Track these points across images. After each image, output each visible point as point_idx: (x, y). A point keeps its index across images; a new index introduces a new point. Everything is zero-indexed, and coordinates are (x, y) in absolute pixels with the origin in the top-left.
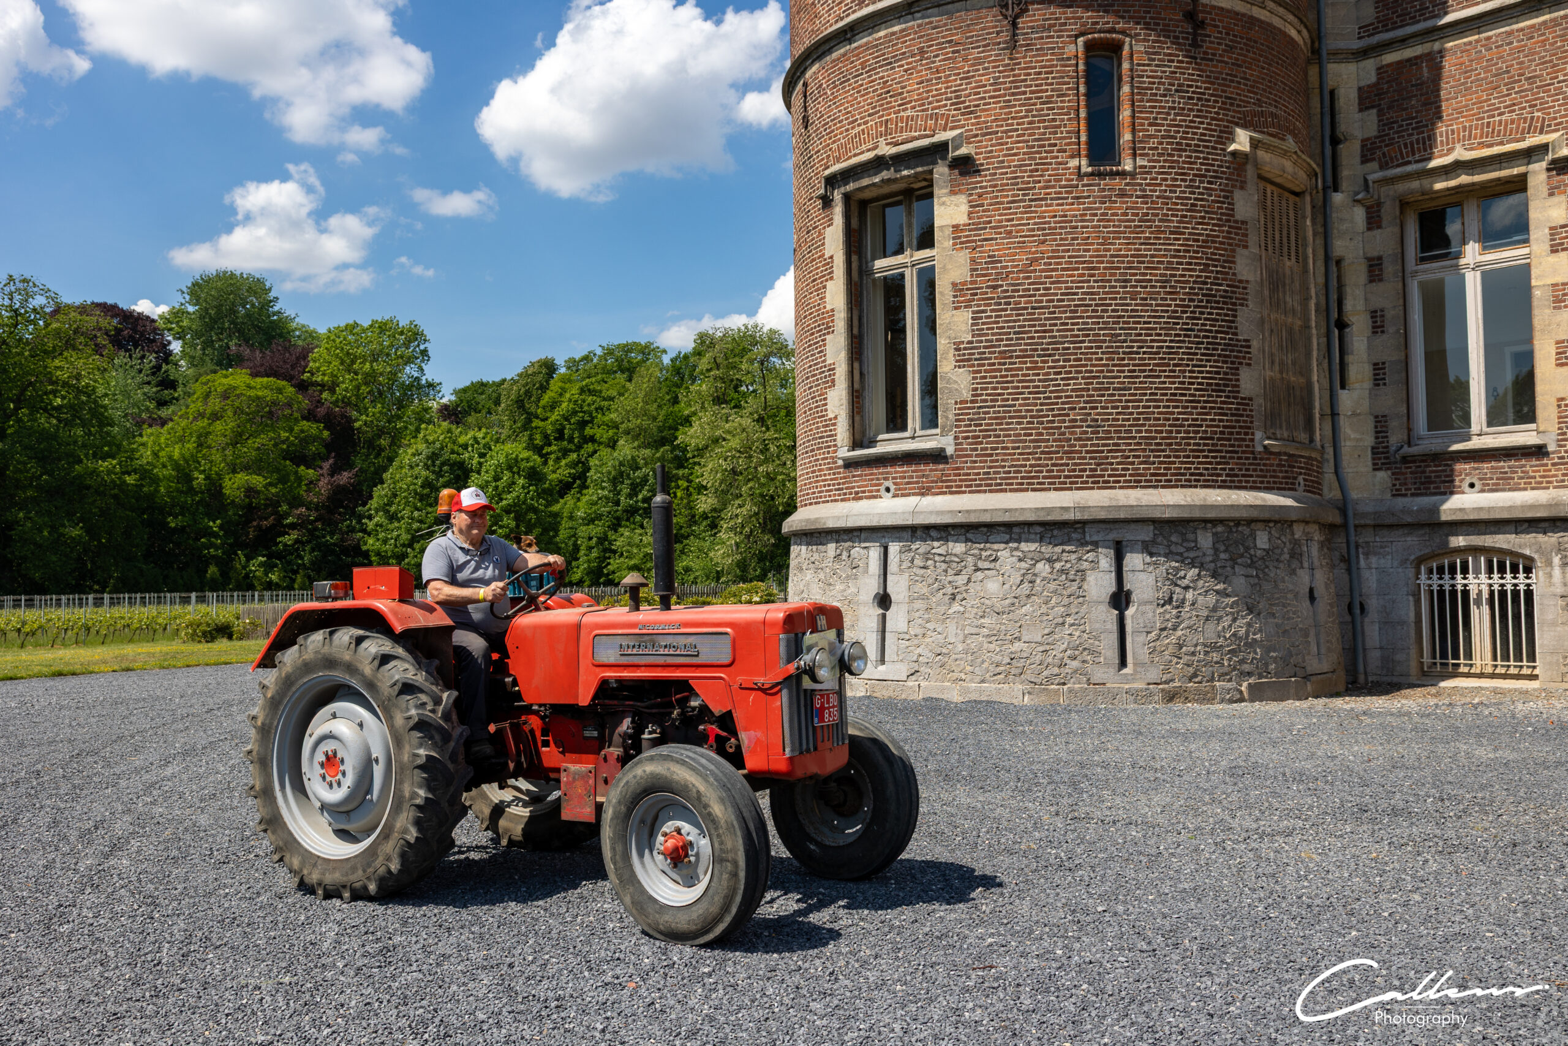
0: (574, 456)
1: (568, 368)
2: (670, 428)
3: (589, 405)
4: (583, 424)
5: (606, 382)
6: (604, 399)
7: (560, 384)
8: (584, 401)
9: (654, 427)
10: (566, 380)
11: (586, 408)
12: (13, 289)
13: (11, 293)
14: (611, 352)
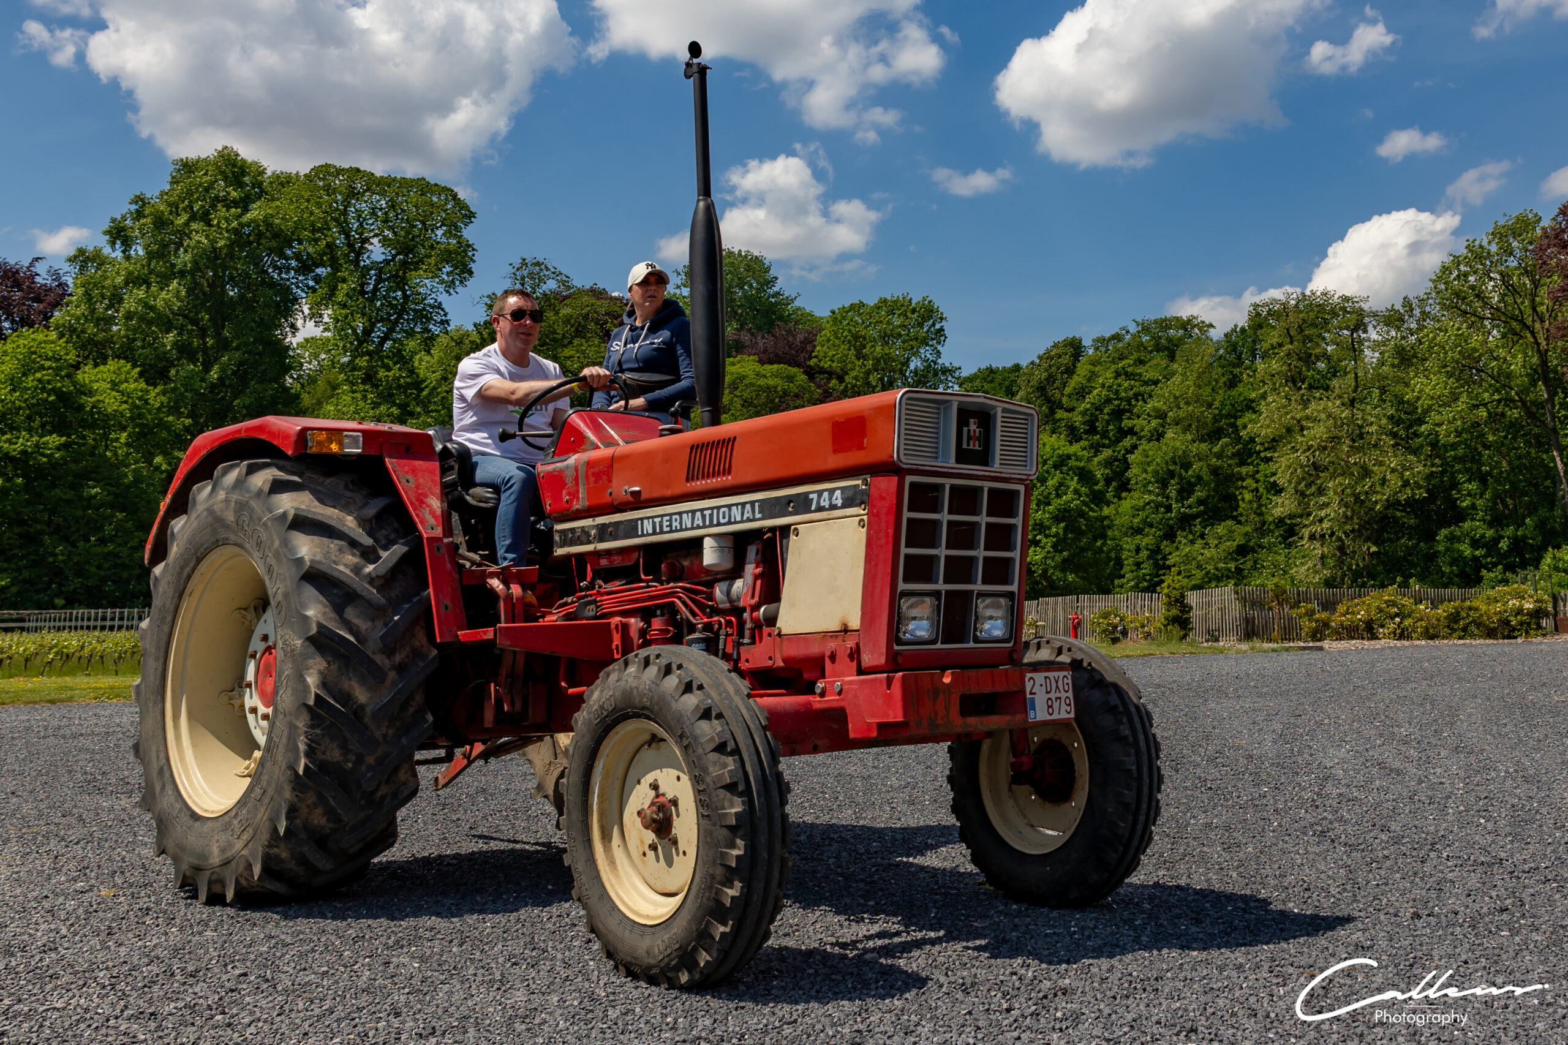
0: (1107, 453)
1: (1097, 349)
2: (1229, 416)
3: (1125, 390)
4: (1118, 414)
5: (1144, 363)
6: (1146, 383)
7: (1090, 367)
8: (1119, 385)
9: (1208, 415)
10: (1096, 362)
11: (1123, 394)
12: (525, 273)
13: (523, 278)
14: (1147, 329)
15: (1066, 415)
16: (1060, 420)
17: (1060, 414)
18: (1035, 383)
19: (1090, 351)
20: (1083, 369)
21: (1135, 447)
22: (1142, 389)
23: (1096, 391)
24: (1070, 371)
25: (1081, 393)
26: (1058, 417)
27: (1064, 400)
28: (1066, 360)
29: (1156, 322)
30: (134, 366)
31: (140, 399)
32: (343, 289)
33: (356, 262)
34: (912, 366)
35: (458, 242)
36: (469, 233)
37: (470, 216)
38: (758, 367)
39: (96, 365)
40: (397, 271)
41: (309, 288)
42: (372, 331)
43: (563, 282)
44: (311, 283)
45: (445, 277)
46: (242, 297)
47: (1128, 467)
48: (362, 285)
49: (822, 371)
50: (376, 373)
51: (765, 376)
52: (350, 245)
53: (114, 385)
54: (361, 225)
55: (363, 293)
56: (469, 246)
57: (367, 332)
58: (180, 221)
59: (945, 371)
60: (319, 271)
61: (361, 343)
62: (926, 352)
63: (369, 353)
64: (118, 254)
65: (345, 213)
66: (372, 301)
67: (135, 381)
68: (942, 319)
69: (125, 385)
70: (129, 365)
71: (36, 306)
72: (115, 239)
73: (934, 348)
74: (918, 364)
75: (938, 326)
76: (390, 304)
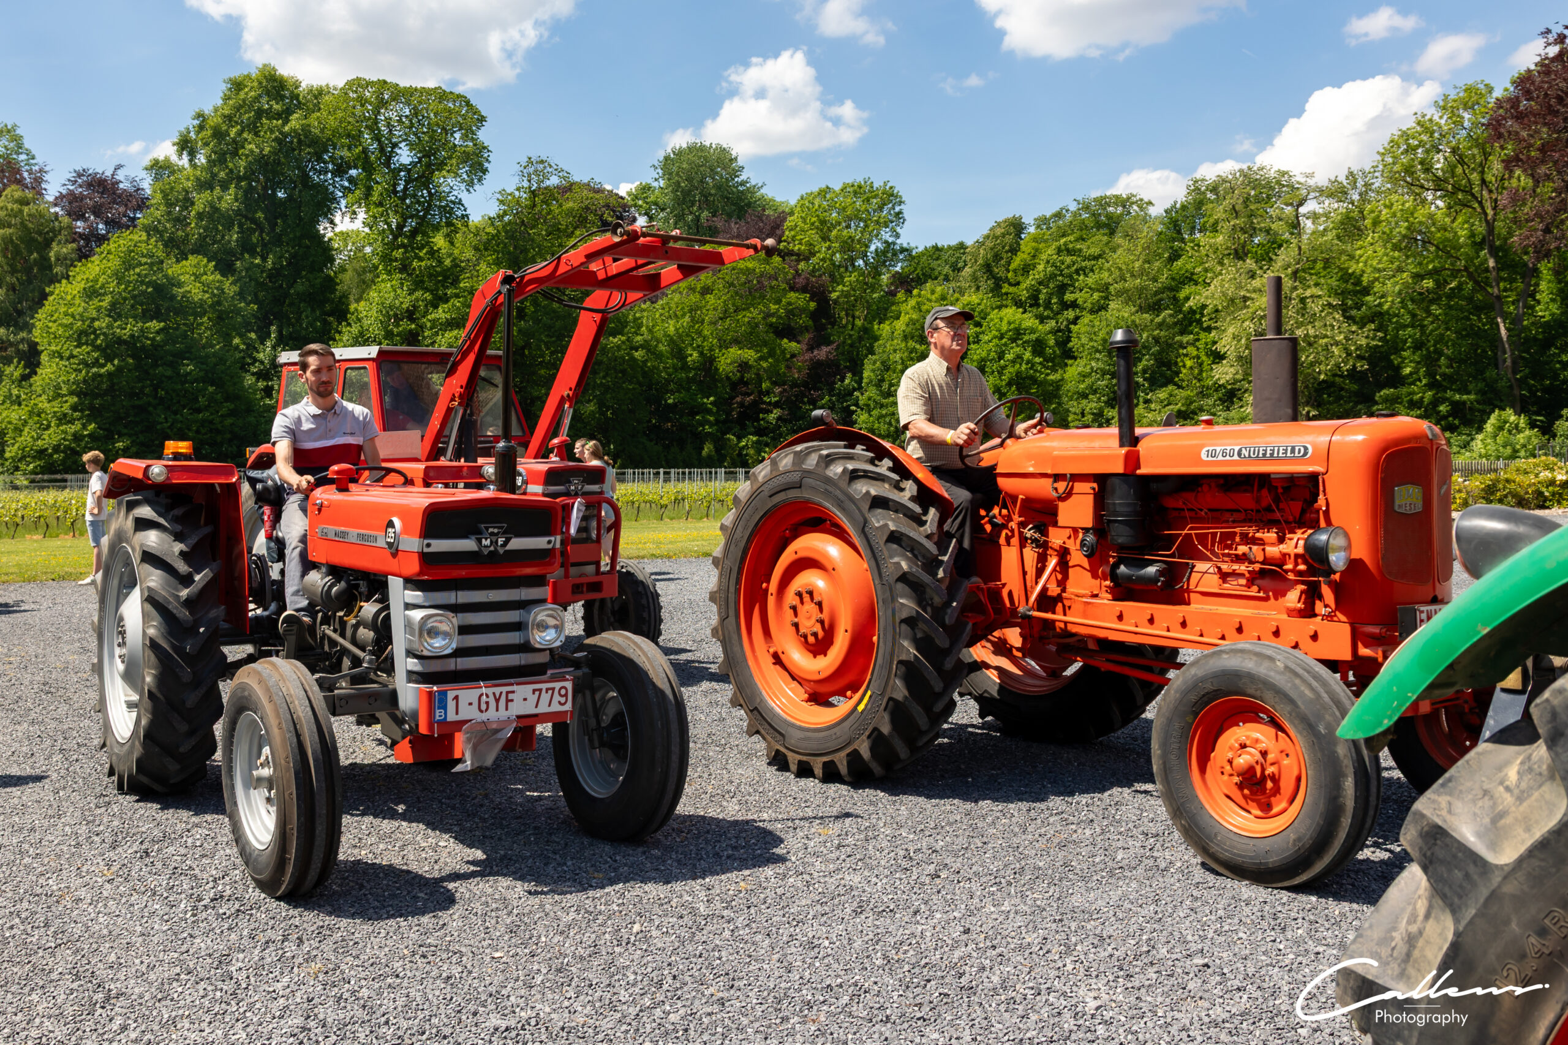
0: (1051, 324)
1: (1038, 227)
2: (1171, 288)
3: (1068, 267)
4: (1062, 289)
5: (1085, 240)
6: (1087, 259)
7: (1033, 244)
8: (1062, 261)
9: (1152, 288)
10: (1038, 239)
11: (1065, 270)
12: (531, 170)
13: (529, 175)
14: (1086, 207)
15: (1012, 289)
16: (1007, 294)
17: (1006, 288)
18: (980, 261)
19: (1032, 230)
20: (1027, 246)
21: (1077, 318)
22: (1084, 264)
23: (1041, 267)
24: (1014, 250)
25: (1026, 269)
26: (1004, 291)
27: (1010, 275)
28: (1009, 239)
29: (1095, 200)
30: (209, 261)
32: (377, 190)
33: (387, 164)
34: (873, 248)
35: (475, 145)
36: (483, 135)
37: (482, 119)
39: (178, 261)
40: (424, 172)
41: (346, 188)
42: (404, 226)
43: (564, 178)
44: (346, 184)
45: (465, 176)
46: (290, 198)
47: (1069, 339)
48: (395, 185)
49: (791, 253)
50: (411, 264)
52: (382, 149)
53: (197, 277)
54: (391, 131)
55: (395, 192)
56: (484, 148)
57: (400, 227)
58: (233, 132)
59: (903, 250)
60: (353, 172)
61: (395, 238)
62: (886, 235)
63: (403, 246)
64: (187, 165)
65: (376, 122)
66: (403, 199)
67: (212, 273)
68: (901, 203)
69: (204, 277)
70: (205, 260)
71: (122, 209)
72: (183, 149)
73: (893, 230)
74: (879, 245)
75: (897, 209)
76: (418, 202)
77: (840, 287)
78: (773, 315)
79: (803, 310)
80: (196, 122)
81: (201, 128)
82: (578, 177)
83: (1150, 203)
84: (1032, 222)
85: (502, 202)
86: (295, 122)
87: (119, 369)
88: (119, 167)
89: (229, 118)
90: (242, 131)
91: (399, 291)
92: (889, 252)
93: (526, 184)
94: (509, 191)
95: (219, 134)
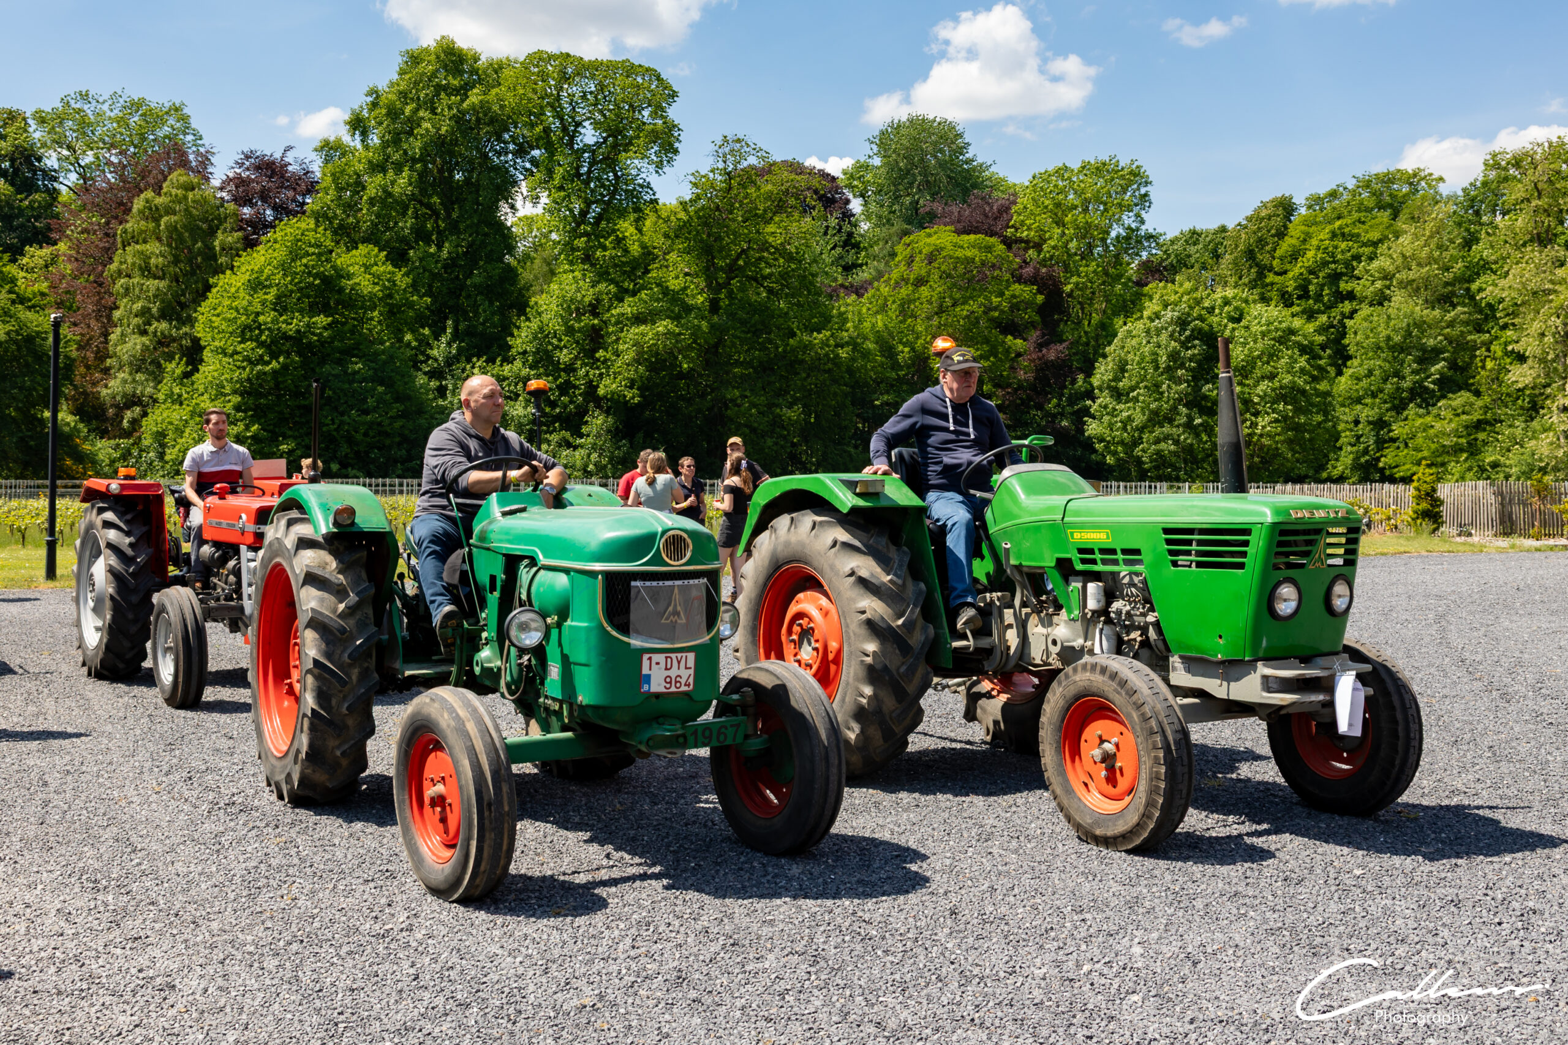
0: (1323, 319)
1: (1310, 207)
3: (1343, 252)
4: (1335, 277)
5: (1363, 223)
6: (1364, 245)
7: (1303, 228)
8: (1336, 247)
10: (1309, 223)
11: (1339, 256)
12: (727, 150)
13: (725, 155)
14: (1367, 184)
15: (1278, 279)
16: (1272, 284)
17: (1271, 278)
18: (1241, 247)
19: (1303, 211)
20: (1295, 229)
21: (1355, 311)
22: (1361, 250)
23: (1310, 254)
24: (1281, 234)
25: (1295, 255)
26: (1268, 280)
27: (1275, 263)
28: (1277, 222)
29: (1377, 176)
30: (380, 250)
31: (389, 280)
32: (559, 171)
33: (571, 143)
34: (1113, 234)
35: (664, 123)
36: (674, 113)
37: (674, 95)
38: (955, 238)
39: (348, 250)
40: (609, 153)
41: (527, 170)
42: (588, 212)
43: (763, 158)
44: (528, 165)
45: (653, 157)
46: (467, 181)
47: (1344, 335)
48: (578, 168)
49: (1021, 240)
50: (594, 253)
51: (962, 247)
52: (565, 129)
53: (367, 268)
54: (574, 108)
55: (578, 175)
56: (674, 126)
57: (584, 213)
58: (408, 110)
59: (1150, 237)
60: (536, 153)
61: (578, 225)
62: (1129, 219)
63: (586, 234)
64: (359, 146)
65: (558, 98)
66: (587, 183)
67: (383, 264)
68: (1147, 183)
69: (375, 268)
70: (376, 249)
71: (290, 194)
72: (355, 129)
73: (1138, 216)
74: (1121, 231)
75: (1143, 191)
76: (603, 186)
77: (1074, 279)
78: (996, 309)
79: (1028, 304)
80: (369, 99)
81: (374, 105)
82: (777, 157)
83: (1441, 179)
84: (1304, 202)
85: (695, 185)
86: (475, 97)
87: (285, 367)
88: (288, 149)
89: (403, 95)
90: (417, 110)
91: (581, 283)
92: (1133, 240)
93: (721, 165)
94: (703, 173)
95: (393, 113)
